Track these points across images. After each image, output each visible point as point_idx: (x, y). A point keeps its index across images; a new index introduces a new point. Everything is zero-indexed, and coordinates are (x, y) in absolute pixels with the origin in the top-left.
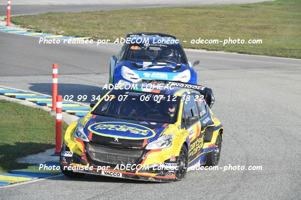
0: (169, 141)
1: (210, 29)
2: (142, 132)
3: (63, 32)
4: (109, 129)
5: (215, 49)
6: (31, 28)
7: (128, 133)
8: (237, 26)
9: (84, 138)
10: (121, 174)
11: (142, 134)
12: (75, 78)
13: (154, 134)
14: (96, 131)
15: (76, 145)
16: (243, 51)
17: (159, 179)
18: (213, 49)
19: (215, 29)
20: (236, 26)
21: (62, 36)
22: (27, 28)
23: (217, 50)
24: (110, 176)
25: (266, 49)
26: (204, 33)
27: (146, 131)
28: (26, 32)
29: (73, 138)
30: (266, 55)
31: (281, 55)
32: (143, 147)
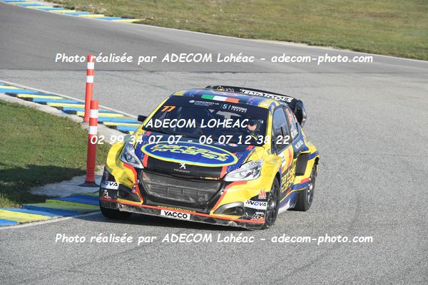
0: (257, 169)
1: (314, 15)
2: (218, 156)
3: (105, 10)
4: (172, 151)
5: (320, 43)
6: (60, 3)
7: (199, 157)
8: (353, 13)
9: (136, 162)
10: (189, 215)
11: (220, 159)
12: (119, 77)
13: (236, 160)
14: (154, 153)
15: (125, 173)
16: (360, 48)
17: (242, 224)
18: (316, 43)
19: (322, 15)
20: (351, 12)
21: (102, 16)
22: (54, 2)
23: (322, 45)
24: (173, 217)
25: (392, 47)
26: (304, 20)
27: (224, 155)
28: (52, 8)
29: (119, 163)
30: (393, 54)
31: (413, 55)
32: (221, 177)
